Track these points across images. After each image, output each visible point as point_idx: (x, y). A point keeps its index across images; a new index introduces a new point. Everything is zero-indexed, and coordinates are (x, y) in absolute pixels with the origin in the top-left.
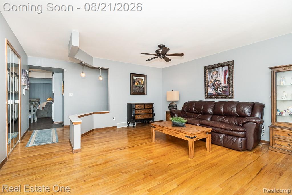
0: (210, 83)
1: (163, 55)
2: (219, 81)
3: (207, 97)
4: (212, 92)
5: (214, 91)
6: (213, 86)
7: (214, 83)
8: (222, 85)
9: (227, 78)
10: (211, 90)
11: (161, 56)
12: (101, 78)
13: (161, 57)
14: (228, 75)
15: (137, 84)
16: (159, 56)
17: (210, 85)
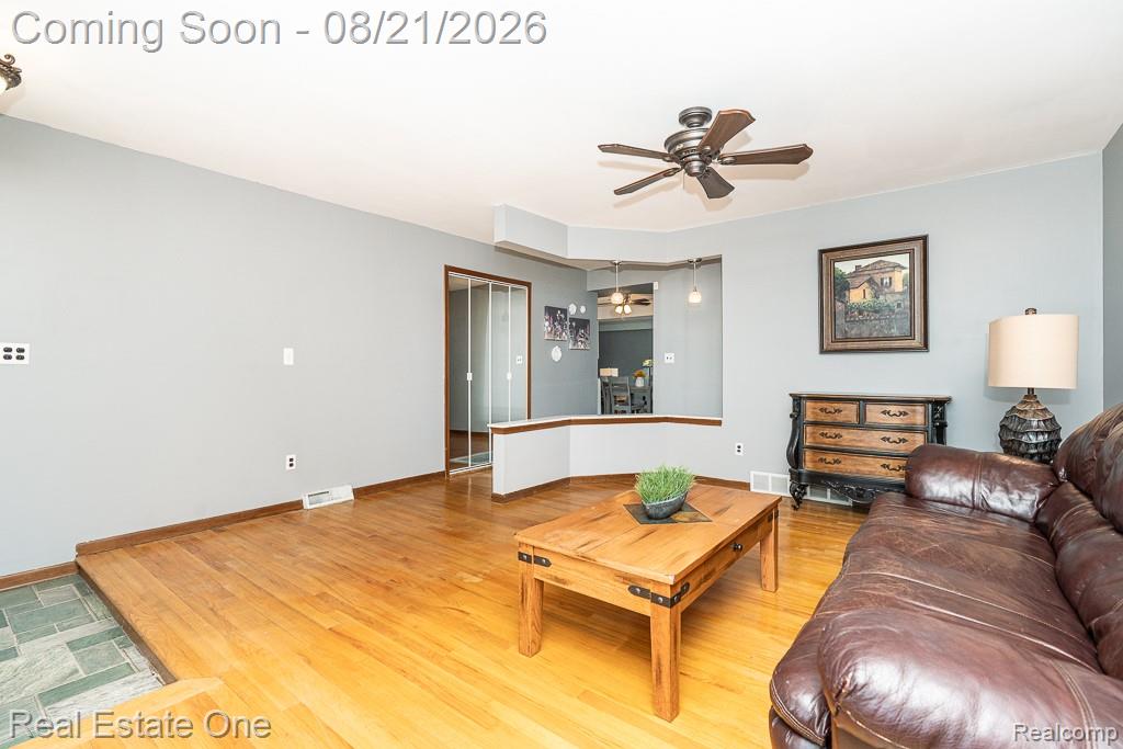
1: (706, 158)
11: (695, 164)
12: (695, 298)
13: (696, 170)
15: (856, 297)
16: (685, 165)
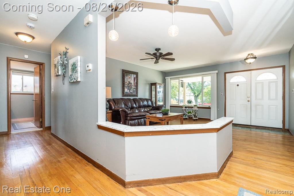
0: (126, 84)
2: (131, 83)
3: (124, 95)
4: (127, 91)
5: (129, 91)
6: (128, 86)
7: (129, 85)
8: (133, 87)
9: (135, 83)
10: (127, 90)
14: (136, 81)
17: (126, 86)
